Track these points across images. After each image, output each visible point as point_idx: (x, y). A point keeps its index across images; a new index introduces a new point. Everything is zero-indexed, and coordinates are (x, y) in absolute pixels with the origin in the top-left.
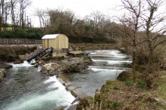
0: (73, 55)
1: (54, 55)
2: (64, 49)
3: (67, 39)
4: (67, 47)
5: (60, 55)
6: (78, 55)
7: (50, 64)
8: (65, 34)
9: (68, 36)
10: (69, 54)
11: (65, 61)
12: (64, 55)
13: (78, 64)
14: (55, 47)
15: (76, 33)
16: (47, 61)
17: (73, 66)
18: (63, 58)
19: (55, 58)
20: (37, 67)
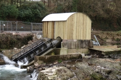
0: (100, 54)
1: (63, 52)
2: (82, 42)
3: (89, 22)
4: (88, 38)
5: (74, 53)
6: (109, 55)
7: (54, 69)
8: (86, 12)
9: (91, 17)
10: (92, 52)
11: (84, 65)
12: (82, 52)
13: (109, 72)
14: (65, 38)
15: (108, 11)
16: (49, 62)
17: (98, 76)
18: (79, 58)
19: (64, 58)
20: (30, 72)
